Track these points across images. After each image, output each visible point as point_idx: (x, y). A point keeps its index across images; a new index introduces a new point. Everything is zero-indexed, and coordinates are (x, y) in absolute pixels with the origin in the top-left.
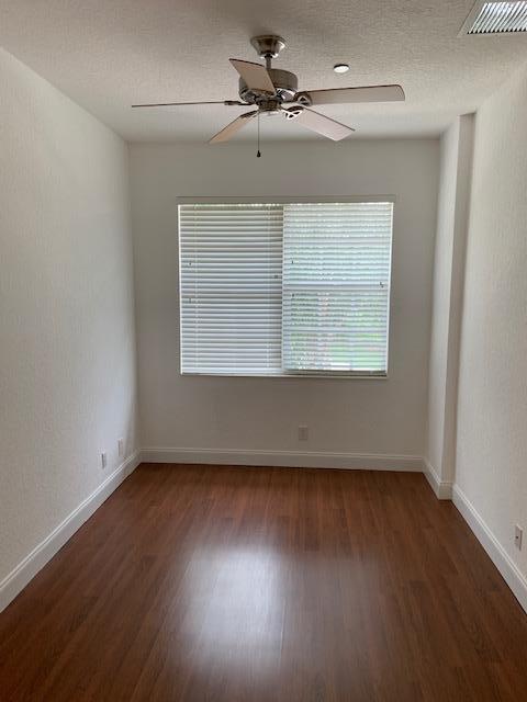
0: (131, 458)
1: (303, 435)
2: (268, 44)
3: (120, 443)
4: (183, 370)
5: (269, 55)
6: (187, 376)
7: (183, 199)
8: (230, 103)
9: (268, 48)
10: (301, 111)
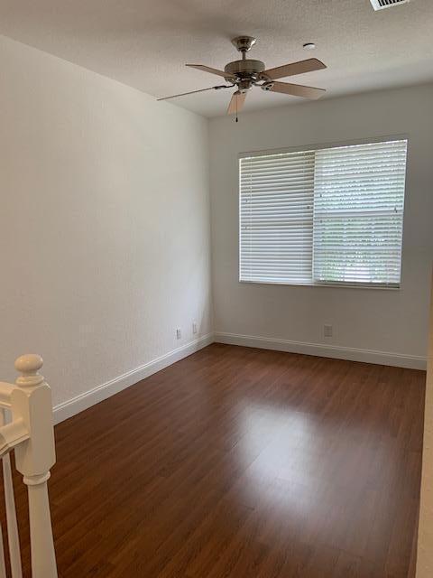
0: (204, 337)
1: (328, 332)
2: (243, 43)
3: (194, 326)
4: (241, 278)
5: (243, 50)
6: (243, 282)
7: (243, 155)
8: (216, 88)
9: (242, 45)
10: (273, 85)
